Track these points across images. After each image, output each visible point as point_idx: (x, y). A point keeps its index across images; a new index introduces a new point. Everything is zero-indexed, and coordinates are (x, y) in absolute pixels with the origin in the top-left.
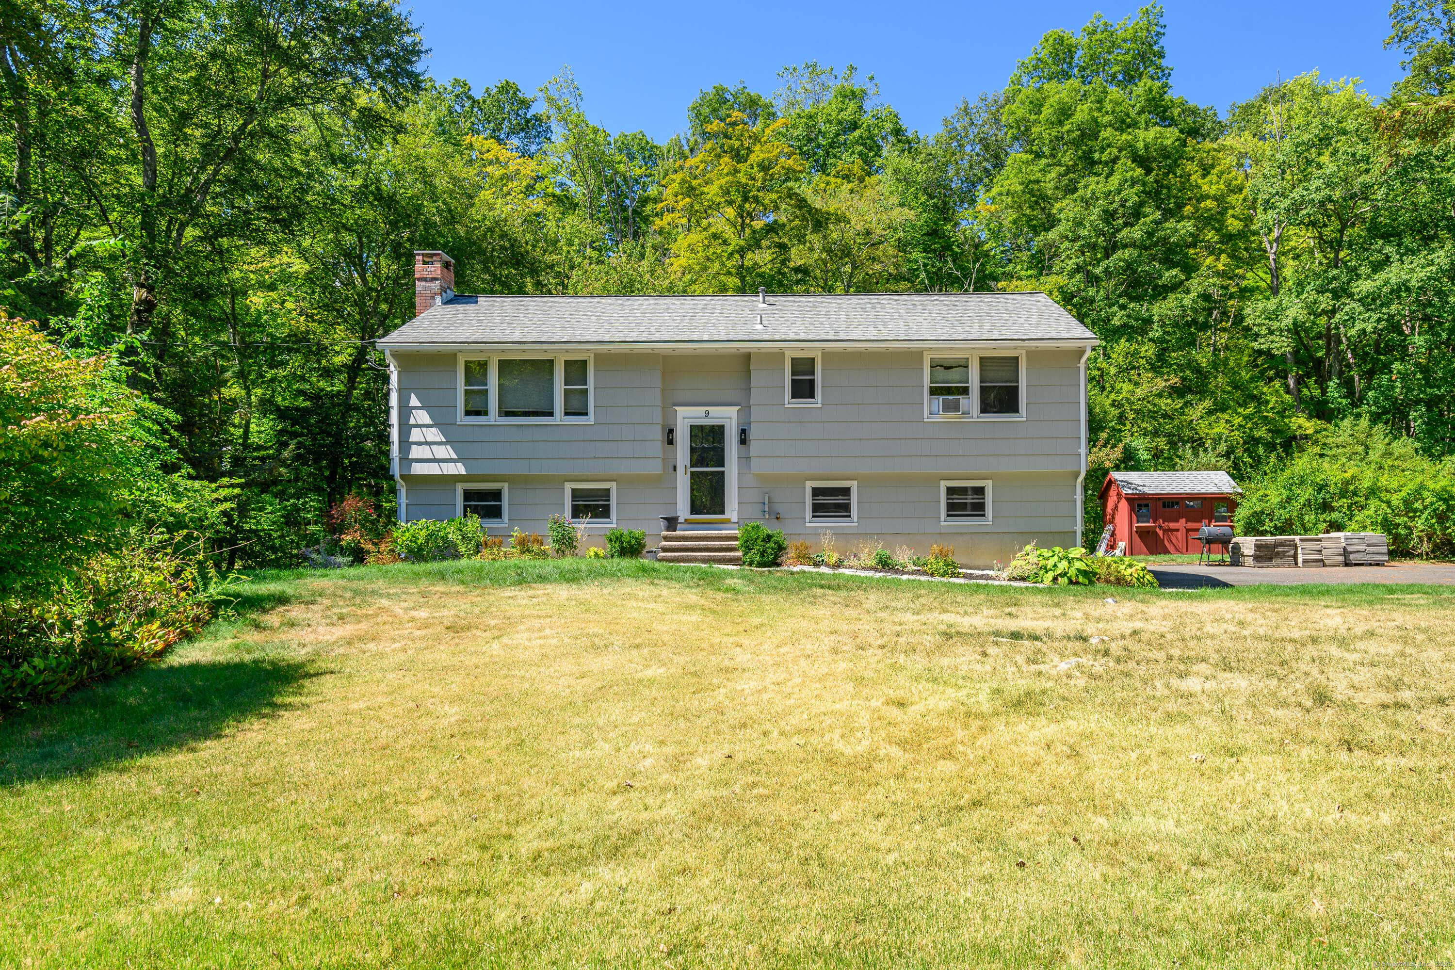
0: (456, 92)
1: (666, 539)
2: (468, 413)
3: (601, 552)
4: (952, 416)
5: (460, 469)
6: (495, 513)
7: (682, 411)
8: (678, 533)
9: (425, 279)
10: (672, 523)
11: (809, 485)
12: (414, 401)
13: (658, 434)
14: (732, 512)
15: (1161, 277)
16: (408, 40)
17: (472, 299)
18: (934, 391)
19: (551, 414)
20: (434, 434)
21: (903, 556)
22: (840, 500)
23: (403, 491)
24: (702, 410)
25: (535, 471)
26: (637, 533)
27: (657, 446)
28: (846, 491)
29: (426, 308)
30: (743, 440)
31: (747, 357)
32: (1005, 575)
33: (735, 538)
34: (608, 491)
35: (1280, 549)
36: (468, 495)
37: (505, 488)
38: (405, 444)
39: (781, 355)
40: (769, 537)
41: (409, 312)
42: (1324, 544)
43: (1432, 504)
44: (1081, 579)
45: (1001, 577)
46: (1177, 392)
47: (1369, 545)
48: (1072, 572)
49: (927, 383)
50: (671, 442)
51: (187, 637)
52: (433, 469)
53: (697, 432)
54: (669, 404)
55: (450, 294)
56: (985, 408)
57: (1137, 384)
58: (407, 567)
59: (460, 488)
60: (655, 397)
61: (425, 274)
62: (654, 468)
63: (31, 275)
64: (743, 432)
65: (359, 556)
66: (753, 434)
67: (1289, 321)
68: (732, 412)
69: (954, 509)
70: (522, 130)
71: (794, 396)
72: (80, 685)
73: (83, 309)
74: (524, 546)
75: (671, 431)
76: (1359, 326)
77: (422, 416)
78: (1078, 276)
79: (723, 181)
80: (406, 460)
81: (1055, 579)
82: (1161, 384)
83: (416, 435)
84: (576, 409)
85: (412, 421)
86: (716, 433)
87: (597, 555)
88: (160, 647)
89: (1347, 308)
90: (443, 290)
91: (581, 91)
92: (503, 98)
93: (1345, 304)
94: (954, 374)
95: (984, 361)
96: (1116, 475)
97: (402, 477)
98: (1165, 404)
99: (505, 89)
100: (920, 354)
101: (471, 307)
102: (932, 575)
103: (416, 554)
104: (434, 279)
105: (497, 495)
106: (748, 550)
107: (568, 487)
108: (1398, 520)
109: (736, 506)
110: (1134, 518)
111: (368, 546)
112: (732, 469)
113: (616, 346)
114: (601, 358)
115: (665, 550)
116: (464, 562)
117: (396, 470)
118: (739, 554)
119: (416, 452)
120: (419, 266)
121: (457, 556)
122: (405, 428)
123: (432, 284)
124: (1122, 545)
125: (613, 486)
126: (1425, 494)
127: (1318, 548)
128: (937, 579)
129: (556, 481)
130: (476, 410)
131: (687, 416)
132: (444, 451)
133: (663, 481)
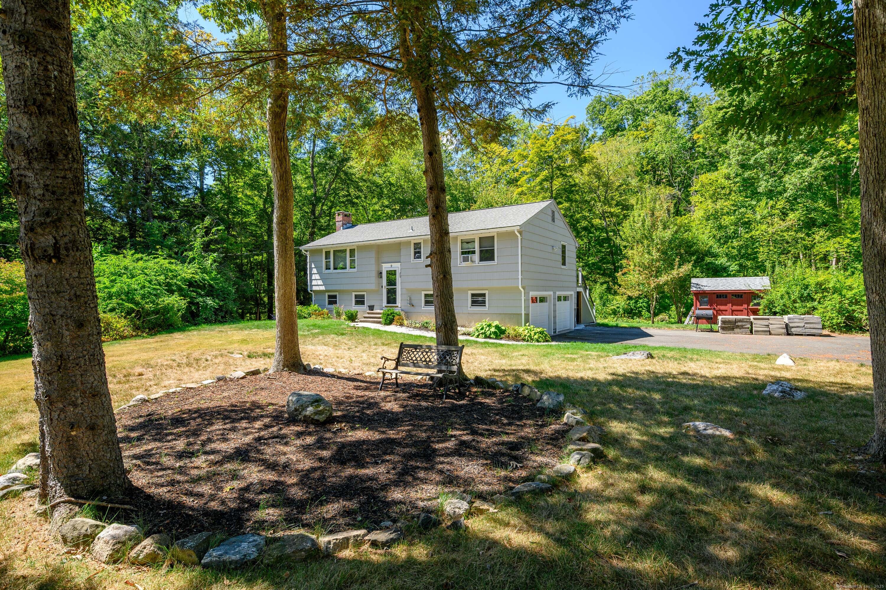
1: (368, 314)
2: (326, 269)
4: (468, 264)
5: (323, 288)
6: (336, 303)
7: (384, 265)
8: (373, 311)
9: (338, 221)
10: (372, 308)
12: (313, 266)
13: (374, 274)
14: (399, 304)
17: (355, 226)
18: (462, 253)
19: (346, 268)
20: (317, 277)
23: (311, 295)
24: (390, 265)
25: (344, 288)
27: (376, 279)
30: (401, 276)
31: (400, 243)
34: (364, 295)
35: (739, 324)
36: (329, 297)
37: (338, 294)
38: (311, 280)
42: (771, 322)
47: (806, 323)
49: (460, 250)
50: (381, 277)
52: (317, 288)
53: (388, 272)
54: (379, 262)
55: (349, 225)
56: (482, 259)
59: (326, 294)
60: (373, 261)
62: (376, 287)
66: (402, 274)
68: (399, 265)
69: (474, 303)
71: (415, 258)
75: (381, 273)
77: (315, 271)
80: (312, 286)
83: (313, 278)
84: (352, 266)
85: (312, 272)
86: (394, 273)
90: (342, 225)
94: (469, 245)
95: (481, 239)
96: (695, 280)
97: (311, 291)
100: (457, 238)
104: (340, 221)
105: (336, 297)
107: (354, 294)
109: (400, 301)
110: (698, 304)
112: (398, 287)
114: (358, 247)
115: (364, 317)
117: (309, 289)
118: (381, 320)
119: (314, 283)
122: (311, 275)
123: (340, 223)
125: (365, 293)
127: (767, 324)
129: (349, 292)
130: (328, 268)
131: (386, 267)
132: (320, 282)
133: (378, 292)
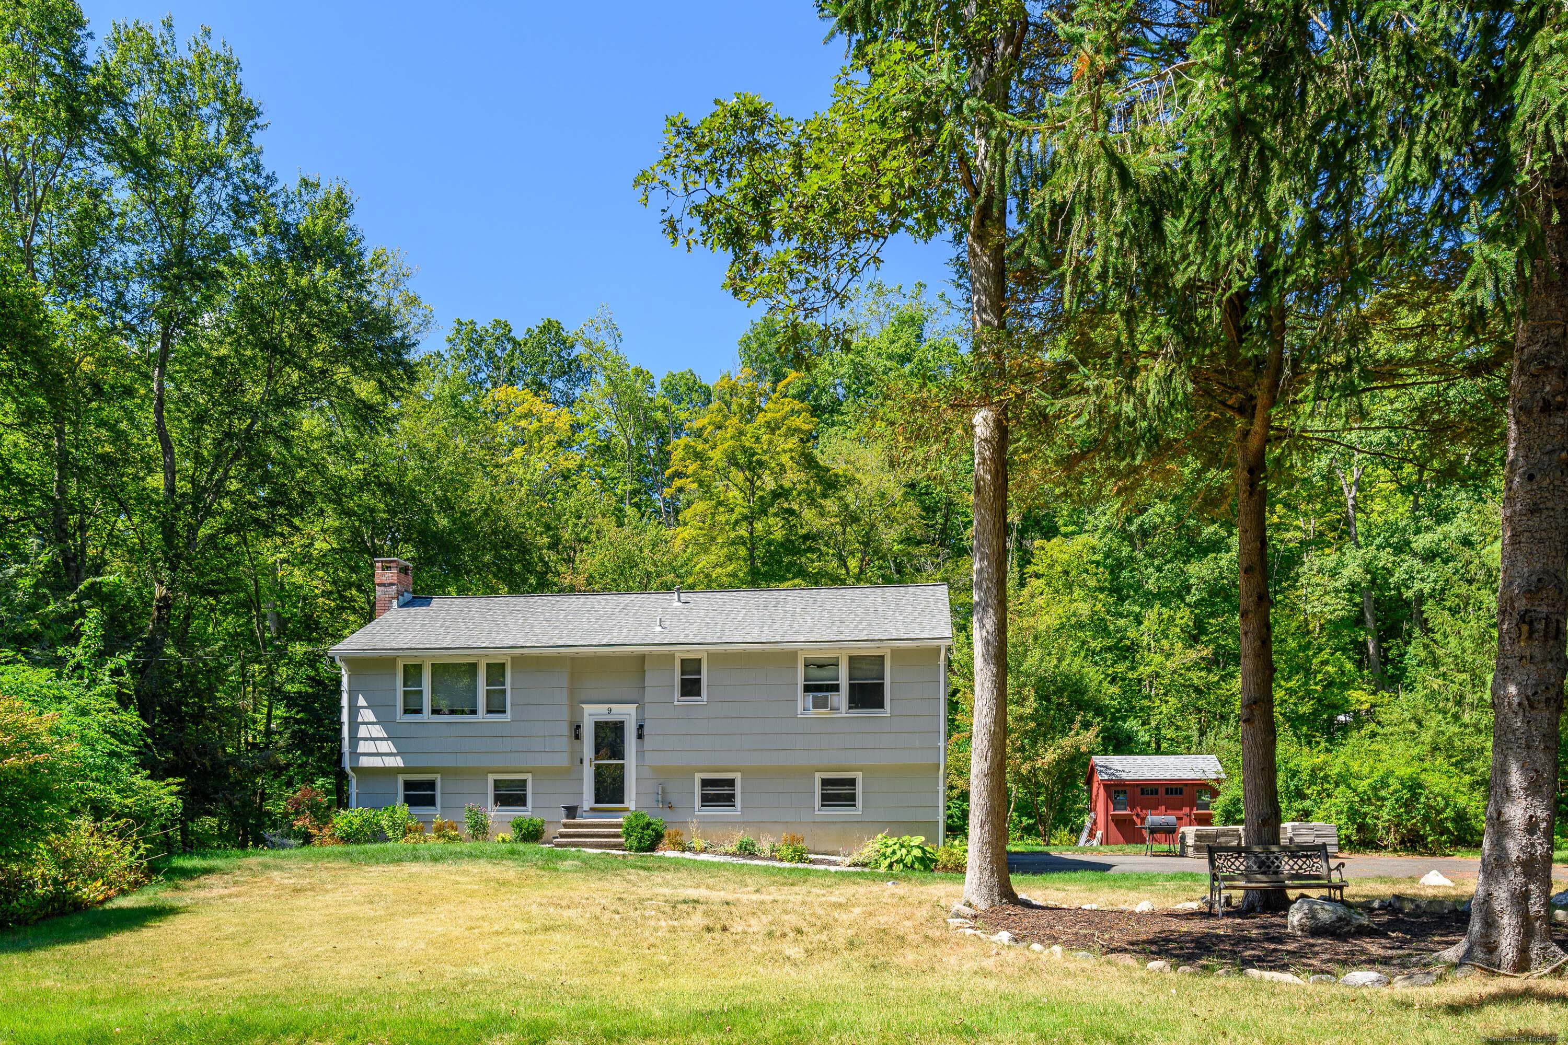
0: (497, 334)
1: (565, 826)
2: (406, 711)
3: (508, 837)
4: (822, 713)
5: (398, 762)
6: (430, 801)
7: (588, 709)
8: (578, 820)
9: (384, 585)
10: (571, 811)
11: (699, 777)
12: (362, 702)
13: (565, 729)
14: (630, 802)
15: (1200, 534)
16: (398, 334)
17: (426, 602)
18: (807, 689)
19: (474, 712)
20: (377, 731)
21: (765, 845)
22: (725, 791)
23: (354, 782)
24: (603, 708)
25: (461, 764)
26: (537, 820)
27: (564, 742)
28: (731, 783)
29: (385, 611)
30: (640, 736)
31: (642, 658)
32: (848, 861)
33: (620, 826)
34: (524, 782)
35: (1222, 840)
36: (408, 785)
37: (438, 778)
38: (354, 740)
39: (671, 656)
40: (649, 825)
41: (369, 616)
43: (1396, 791)
44: (916, 865)
45: (844, 863)
46: (1210, 664)
47: (1317, 836)
48: (908, 860)
49: (801, 682)
50: (577, 737)
51: (123, 892)
52: (376, 762)
53: (599, 726)
54: (575, 705)
55: (409, 597)
56: (854, 704)
57: (1168, 656)
58: (340, 848)
59: (401, 779)
60: (562, 696)
61: (385, 580)
62: (562, 760)
63: (51, 608)
64: (641, 727)
65: (307, 839)
66: (646, 731)
67: (1345, 581)
68: (631, 709)
69: (827, 799)
70: (565, 373)
71: (683, 694)
72: (47, 916)
73: (83, 639)
74: (441, 831)
75: (578, 727)
76: (1417, 585)
77: (367, 715)
78: (1109, 535)
79: (726, 446)
80: (355, 755)
81: (891, 866)
82: (1193, 655)
83: (363, 732)
84: (496, 708)
85: (360, 720)
86: (618, 728)
87: (504, 841)
88: (101, 898)
89: (1405, 566)
90: (400, 593)
91: (621, 331)
92: (544, 339)
93: (1403, 561)
94: (824, 672)
95: (852, 660)
96: (1098, 760)
97: (352, 769)
98: (1196, 677)
99: (547, 328)
100: (793, 655)
101: (423, 610)
102: (781, 860)
103: (349, 838)
104: (391, 584)
105: (431, 785)
106: (629, 836)
107: (491, 778)
108: (1365, 809)
109: (634, 796)
110: (1111, 806)
111: (314, 831)
112: (630, 761)
113: (525, 651)
114: (516, 660)
115: (562, 836)
116: (390, 845)
117: (347, 763)
118: (622, 840)
119: (363, 747)
120: (378, 572)
121: (387, 840)
122: (354, 725)
123: (389, 589)
124: (1099, 834)
125: (529, 777)
126: (1391, 780)
128: (786, 864)
129: (480, 773)
130: (413, 709)
131: (592, 714)
132: (386, 747)
133: (572, 772)
